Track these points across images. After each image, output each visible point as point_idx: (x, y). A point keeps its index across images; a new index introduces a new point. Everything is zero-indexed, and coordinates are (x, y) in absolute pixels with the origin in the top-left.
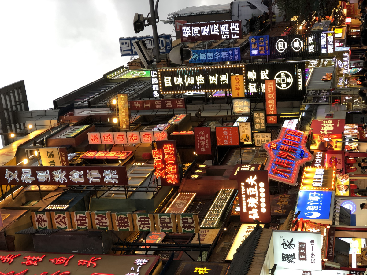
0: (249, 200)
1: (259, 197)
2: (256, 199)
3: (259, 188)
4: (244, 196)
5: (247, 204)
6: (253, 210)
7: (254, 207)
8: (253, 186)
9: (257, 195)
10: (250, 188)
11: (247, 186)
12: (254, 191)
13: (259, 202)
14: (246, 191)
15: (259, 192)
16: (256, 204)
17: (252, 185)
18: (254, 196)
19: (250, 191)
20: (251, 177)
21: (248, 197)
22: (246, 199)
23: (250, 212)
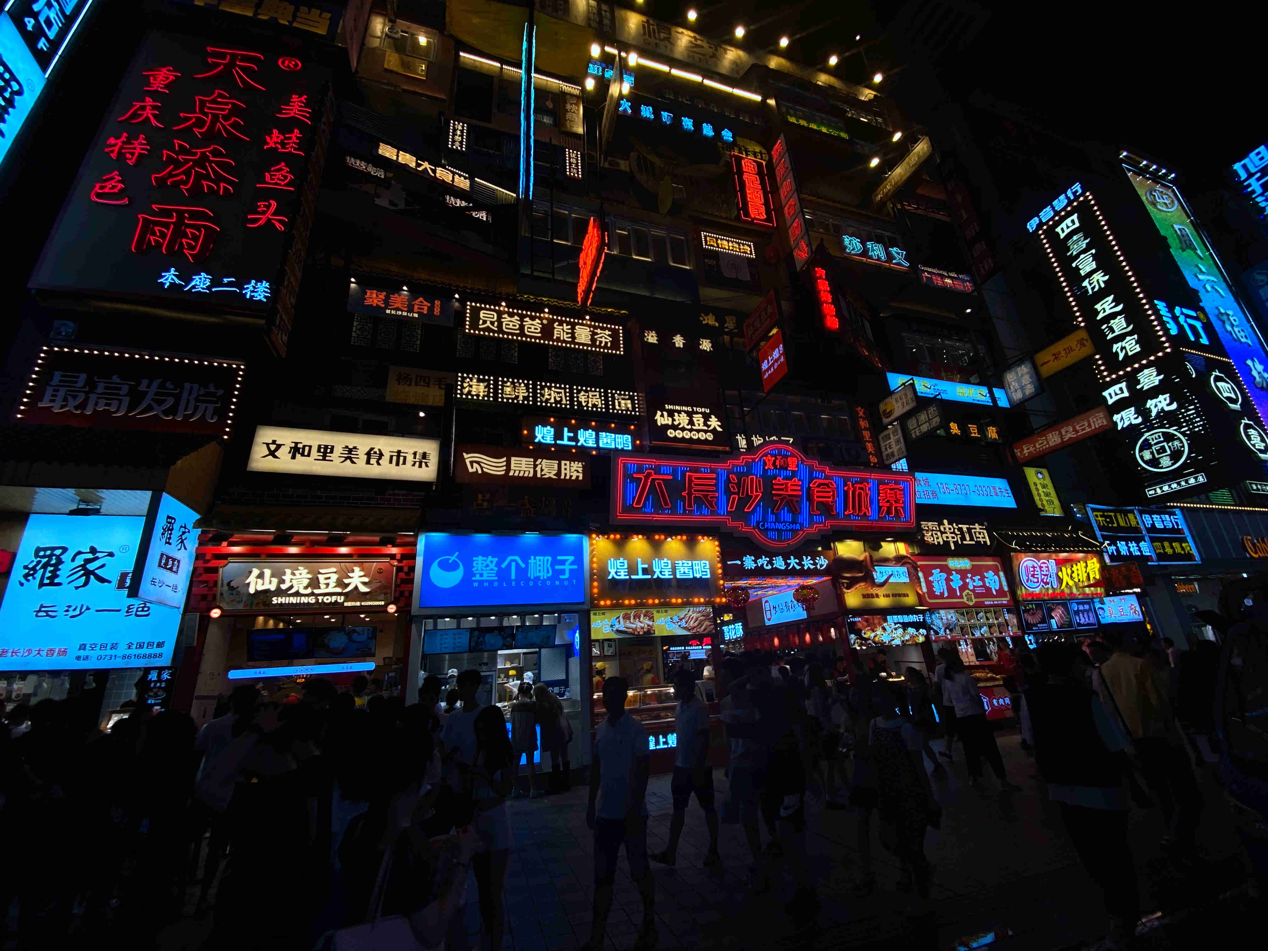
0: (683, 415)
1: (691, 430)
2: (688, 425)
3: (706, 432)
4: (689, 409)
5: (679, 412)
6: (670, 419)
7: (674, 420)
8: (705, 424)
9: (694, 427)
10: (702, 420)
11: (706, 417)
12: (699, 425)
13: (683, 429)
14: (697, 413)
15: (698, 431)
16: (680, 424)
17: (709, 423)
18: (691, 422)
19: (698, 420)
20: (720, 424)
21: (690, 414)
22: (685, 412)
23: (665, 414)
